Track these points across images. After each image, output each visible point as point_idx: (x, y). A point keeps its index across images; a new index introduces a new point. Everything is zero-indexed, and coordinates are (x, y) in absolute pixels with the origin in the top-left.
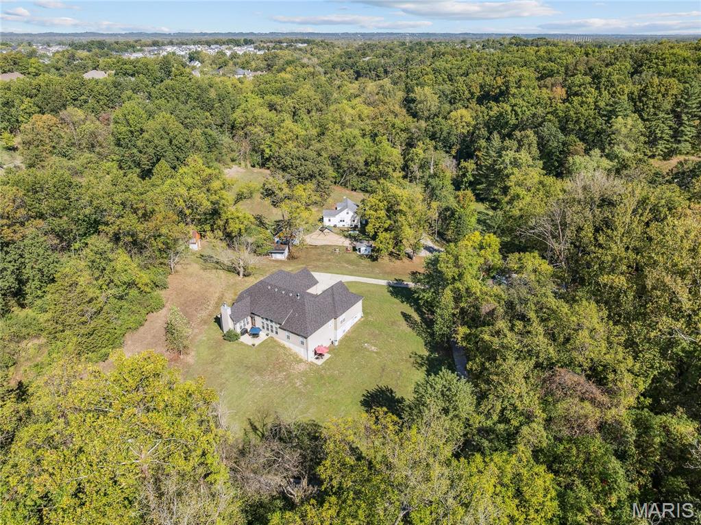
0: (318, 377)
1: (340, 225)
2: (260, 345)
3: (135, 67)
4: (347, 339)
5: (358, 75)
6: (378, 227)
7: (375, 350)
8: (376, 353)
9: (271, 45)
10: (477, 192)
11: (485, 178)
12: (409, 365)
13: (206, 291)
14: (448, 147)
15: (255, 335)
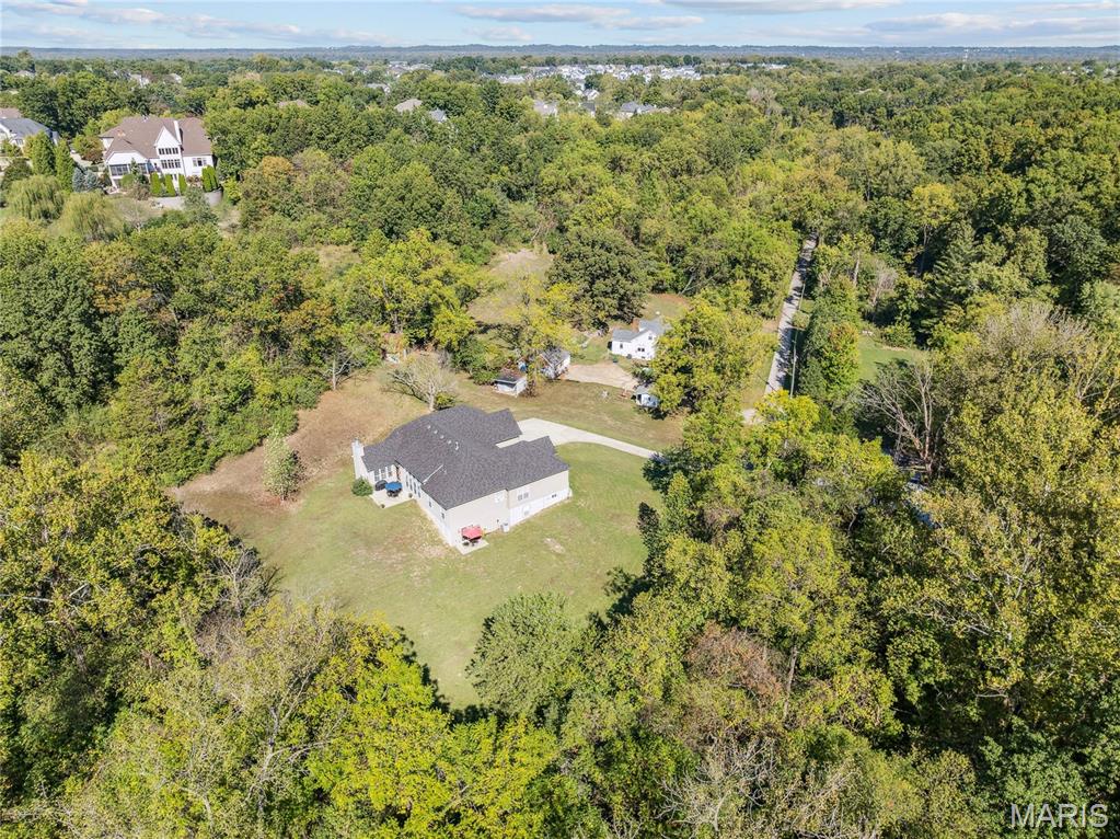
0: (451, 570)
1: (638, 356)
2: (390, 508)
3: (449, 94)
4: (527, 526)
5: (840, 121)
6: (667, 364)
7: (559, 551)
8: (558, 555)
9: (724, 66)
10: (921, 331)
11: (939, 308)
12: (599, 584)
13: (368, 422)
14: (899, 249)
15: (394, 492)
